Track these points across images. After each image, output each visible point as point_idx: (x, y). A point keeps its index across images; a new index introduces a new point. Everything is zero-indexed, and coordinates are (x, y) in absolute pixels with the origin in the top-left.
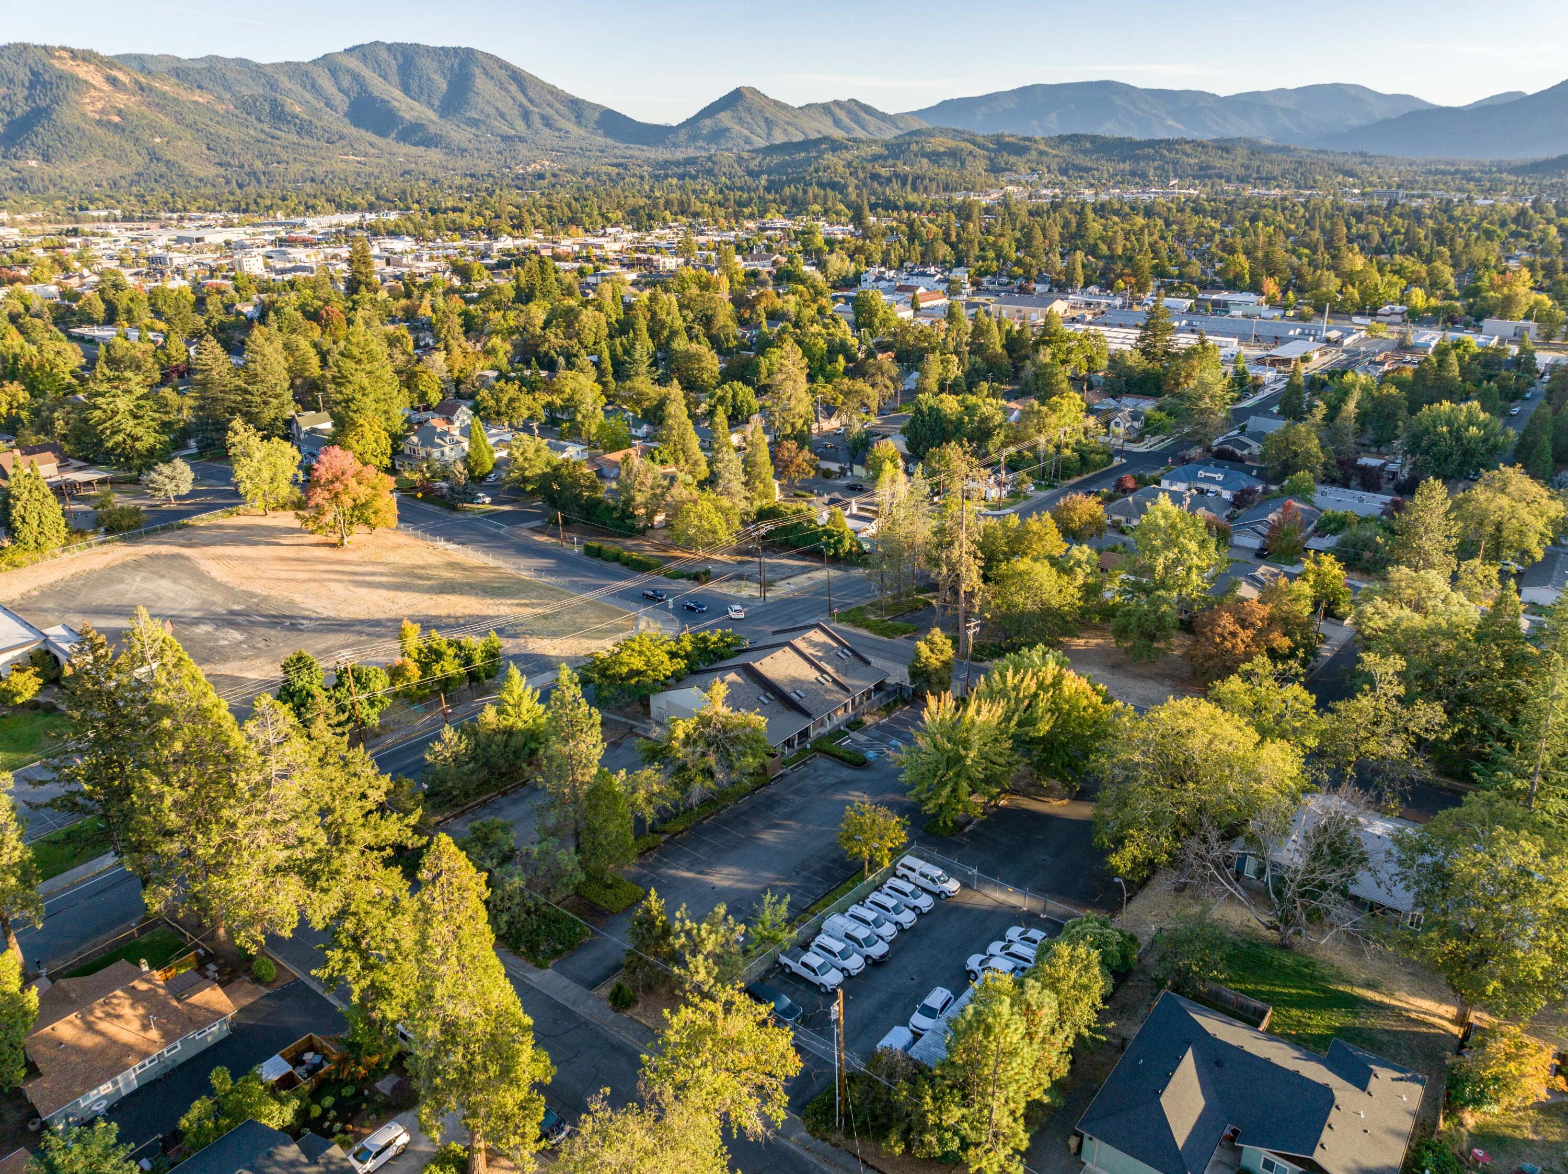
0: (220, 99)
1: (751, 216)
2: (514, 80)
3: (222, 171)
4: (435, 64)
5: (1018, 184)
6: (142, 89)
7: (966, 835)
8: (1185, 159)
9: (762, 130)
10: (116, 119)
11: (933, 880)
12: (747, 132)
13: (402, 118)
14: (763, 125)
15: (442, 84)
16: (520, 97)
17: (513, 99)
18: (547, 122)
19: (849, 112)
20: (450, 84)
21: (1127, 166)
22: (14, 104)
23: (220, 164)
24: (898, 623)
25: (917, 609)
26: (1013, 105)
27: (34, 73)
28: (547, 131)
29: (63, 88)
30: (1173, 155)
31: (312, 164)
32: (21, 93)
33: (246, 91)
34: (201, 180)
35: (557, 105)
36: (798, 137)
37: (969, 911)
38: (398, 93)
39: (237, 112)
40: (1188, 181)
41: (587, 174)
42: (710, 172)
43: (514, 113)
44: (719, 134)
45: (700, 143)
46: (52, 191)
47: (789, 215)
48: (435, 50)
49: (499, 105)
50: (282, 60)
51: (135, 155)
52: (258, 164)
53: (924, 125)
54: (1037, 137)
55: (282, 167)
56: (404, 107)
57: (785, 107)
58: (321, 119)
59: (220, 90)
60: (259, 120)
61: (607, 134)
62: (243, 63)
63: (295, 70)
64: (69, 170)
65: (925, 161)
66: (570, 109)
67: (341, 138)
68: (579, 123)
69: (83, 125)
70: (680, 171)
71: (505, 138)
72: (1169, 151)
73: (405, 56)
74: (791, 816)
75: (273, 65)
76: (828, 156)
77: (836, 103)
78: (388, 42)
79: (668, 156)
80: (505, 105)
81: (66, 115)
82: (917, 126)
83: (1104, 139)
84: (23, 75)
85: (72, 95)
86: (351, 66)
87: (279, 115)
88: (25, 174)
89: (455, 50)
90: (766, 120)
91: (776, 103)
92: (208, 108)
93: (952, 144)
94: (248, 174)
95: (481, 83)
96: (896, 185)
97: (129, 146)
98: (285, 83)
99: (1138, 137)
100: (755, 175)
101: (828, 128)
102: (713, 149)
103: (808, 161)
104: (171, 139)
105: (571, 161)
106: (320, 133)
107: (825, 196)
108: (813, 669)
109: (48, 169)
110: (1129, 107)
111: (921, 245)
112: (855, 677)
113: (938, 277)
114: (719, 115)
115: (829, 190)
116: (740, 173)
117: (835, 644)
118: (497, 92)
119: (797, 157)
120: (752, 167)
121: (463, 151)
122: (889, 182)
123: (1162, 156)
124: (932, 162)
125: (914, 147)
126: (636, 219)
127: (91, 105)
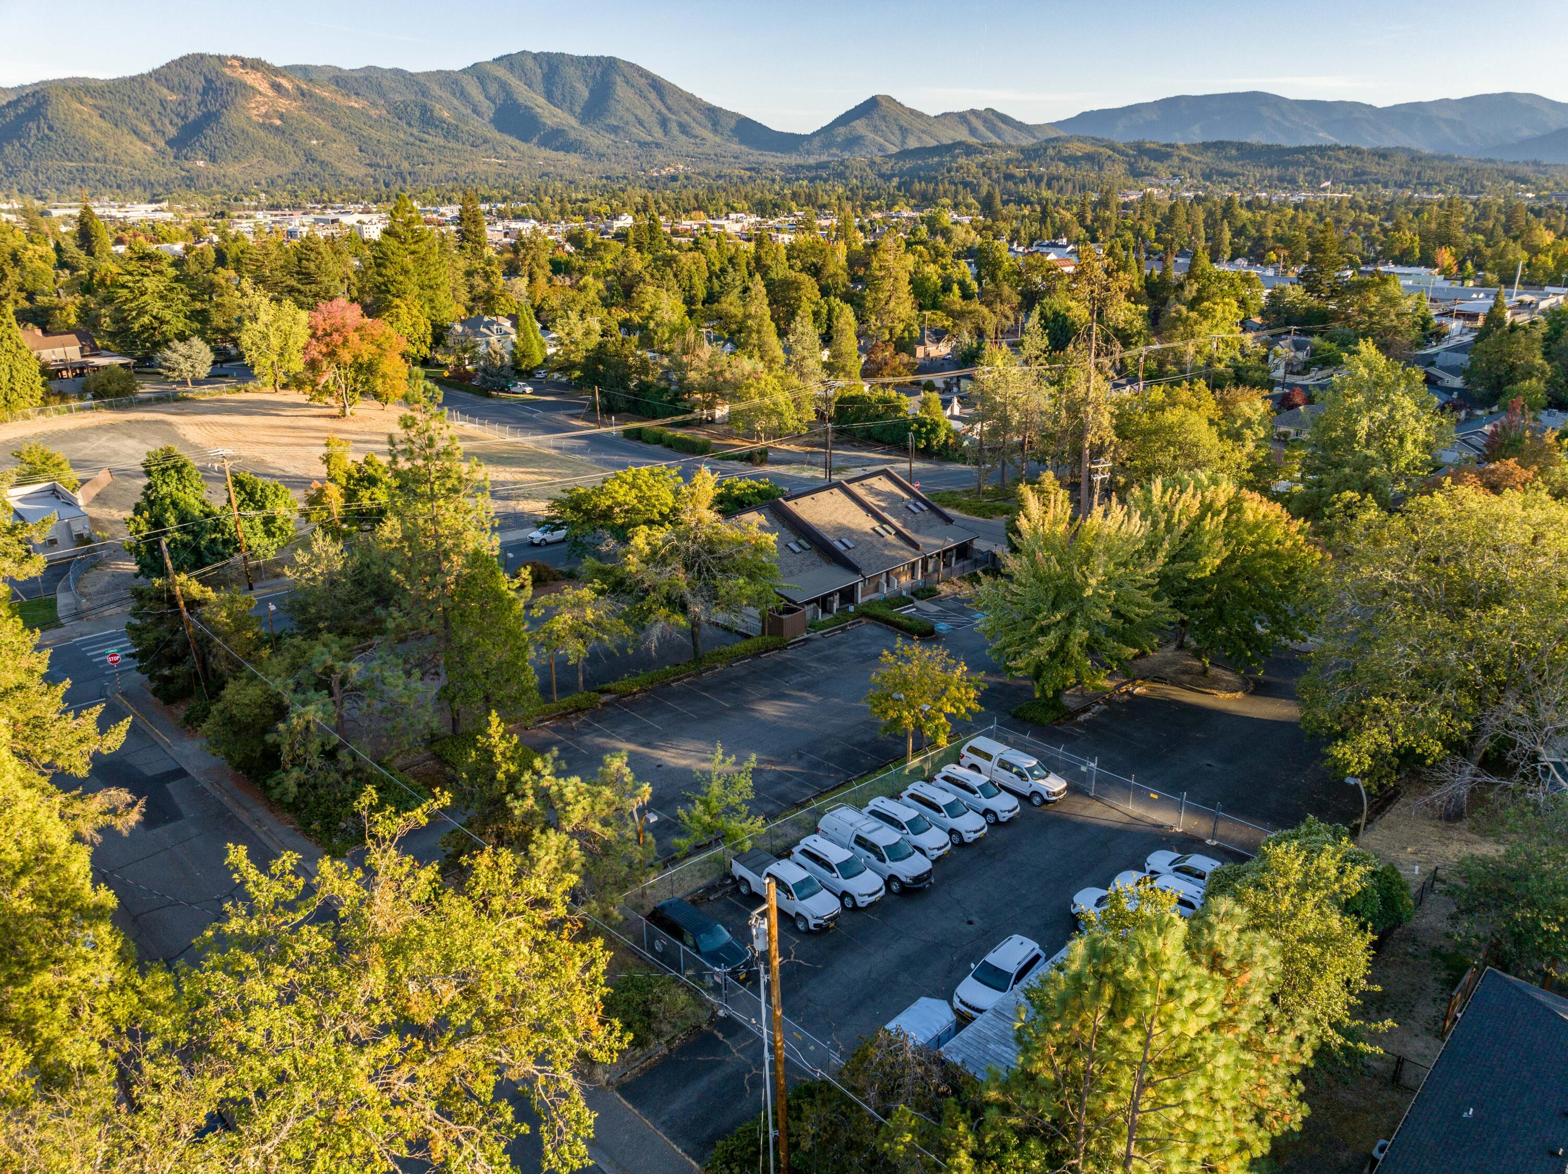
0: (374, 105)
1: (879, 209)
2: (654, 88)
3: (371, 171)
4: (579, 73)
5: (1160, 186)
6: (303, 94)
7: (1080, 725)
8: (1338, 165)
9: (897, 139)
10: (278, 122)
11: (1021, 775)
12: (881, 140)
13: (544, 124)
14: (897, 132)
15: (583, 92)
16: (659, 105)
17: (652, 107)
18: (684, 129)
19: (985, 121)
20: (592, 92)
21: (1275, 172)
22: (188, 108)
23: (370, 165)
24: (998, 504)
26: (1154, 118)
27: (208, 81)
28: (683, 138)
29: (232, 94)
30: (1325, 161)
31: (455, 166)
32: (195, 99)
33: (398, 98)
34: (351, 179)
35: (694, 113)
36: (933, 143)
37: (1081, 827)
38: (541, 101)
39: (389, 117)
40: (1340, 186)
41: (719, 177)
42: (841, 176)
43: (652, 121)
44: (853, 142)
45: (834, 151)
46: (215, 188)
47: (916, 208)
48: (579, 58)
49: (638, 112)
50: (434, 69)
51: (292, 156)
52: (405, 166)
53: (1062, 134)
54: (1181, 143)
55: (427, 168)
56: (546, 114)
57: (920, 115)
58: (467, 124)
59: (375, 97)
60: (409, 124)
61: (742, 142)
63: (446, 78)
64: (233, 170)
65: (1062, 164)
66: (707, 117)
67: (486, 141)
68: (715, 131)
69: (248, 128)
70: (813, 174)
71: (642, 144)
72: (1322, 157)
73: (550, 65)
74: (807, 686)
75: (427, 74)
76: (962, 160)
77: (973, 112)
78: (535, 51)
79: (800, 161)
80: (644, 112)
81: (233, 119)
82: (1054, 135)
83: (1251, 145)
84: (198, 83)
85: (240, 100)
86: (498, 74)
87: (428, 120)
88: (194, 175)
89: (599, 59)
90: (901, 128)
91: (912, 111)
92: (363, 113)
93: (1089, 148)
94: (395, 174)
95: (622, 90)
96: (1031, 185)
97: (288, 148)
98: (436, 90)
99: (1287, 143)
100: (888, 178)
101: (962, 135)
102: (846, 155)
103: (941, 164)
104: (327, 141)
105: (705, 166)
106: (465, 138)
107: (956, 192)
108: (870, 518)
109: (213, 168)
110: (1278, 118)
111: (1053, 226)
112: (930, 535)
113: (1070, 248)
114: (854, 124)
115: (960, 187)
116: (872, 176)
117: (906, 496)
118: (636, 99)
119: (930, 161)
120: (883, 170)
121: (601, 156)
122: (1023, 181)
123: (1313, 162)
124: (1068, 165)
125: (1051, 152)
126: (762, 208)
127: (256, 110)
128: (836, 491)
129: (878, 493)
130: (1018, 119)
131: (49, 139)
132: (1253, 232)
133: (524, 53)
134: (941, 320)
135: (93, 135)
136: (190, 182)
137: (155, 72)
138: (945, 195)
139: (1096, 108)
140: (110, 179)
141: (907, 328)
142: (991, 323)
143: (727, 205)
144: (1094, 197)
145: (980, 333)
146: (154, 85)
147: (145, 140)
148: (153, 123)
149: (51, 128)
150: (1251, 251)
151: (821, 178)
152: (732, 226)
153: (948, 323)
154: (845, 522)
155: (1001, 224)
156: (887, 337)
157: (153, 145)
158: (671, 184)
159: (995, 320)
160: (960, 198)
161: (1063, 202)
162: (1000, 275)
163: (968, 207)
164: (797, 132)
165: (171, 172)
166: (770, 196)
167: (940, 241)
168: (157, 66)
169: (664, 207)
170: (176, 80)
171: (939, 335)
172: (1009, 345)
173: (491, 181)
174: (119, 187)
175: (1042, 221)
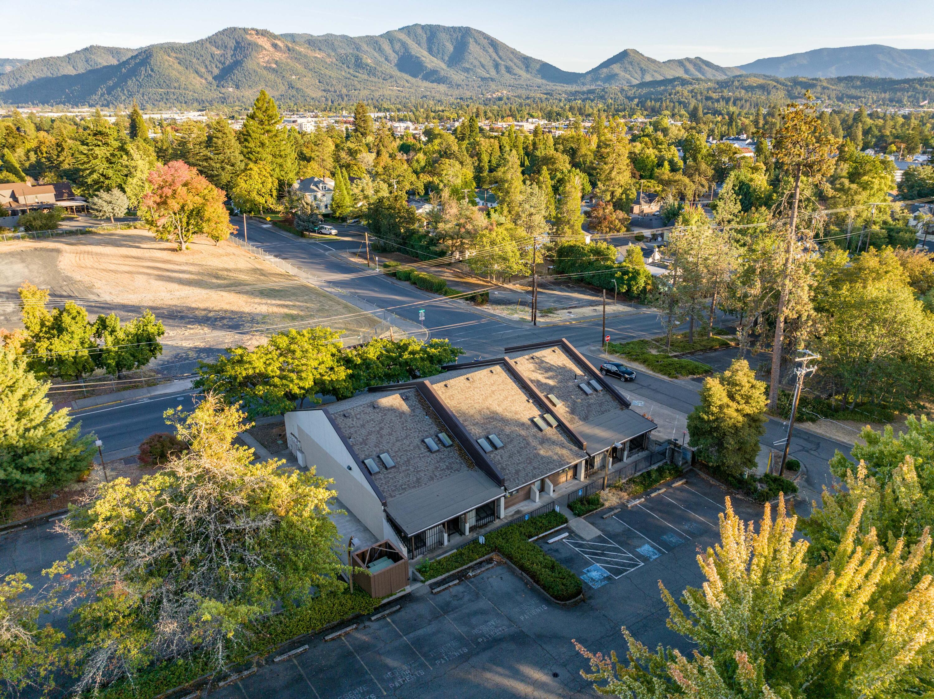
0: (329, 56)
1: (624, 117)
2: (492, 45)
3: (325, 94)
4: (448, 36)
6: (289, 50)
9: (638, 75)
10: (274, 66)
12: (629, 77)
13: (426, 67)
14: (639, 72)
15: (450, 48)
16: (494, 55)
17: (490, 57)
18: (509, 70)
19: (695, 65)
20: (455, 48)
21: (887, 96)
22: (226, 58)
23: (324, 91)
24: (685, 361)
25: (711, 349)
26: (805, 62)
27: (238, 43)
28: (508, 75)
29: (250, 50)
30: (923, 88)
31: (373, 91)
32: (230, 53)
33: (343, 52)
34: (312, 98)
35: (515, 60)
36: (660, 78)
38: (425, 53)
39: (337, 63)
41: (528, 98)
42: (602, 98)
43: (489, 64)
44: (611, 77)
45: (599, 83)
46: (237, 103)
47: (647, 116)
48: (448, 28)
49: (482, 60)
50: (364, 35)
51: (281, 85)
52: (344, 91)
53: (744, 72)
54: (822, 78)
55: (356, 92)
56: (428, 61)
57: (654, 61)
58: (381, 67)
59: (330, 51)
60: (348, 67)
61: (543, 78)
62: (344, 37)
63: (372, 41)
65: (743, 91)
66: (523, 62)
67: (391, 77)
68: (527, 71)
69: (257, 69)
70: (585, 96)
71: (483, 79)
72: (921, 85)
73: (431, 32)
75: (360, 38)
76: (679, 88)
77: (688, 59)
78: (423, 24)
79: (578, 89)
80: (485, 60)
81: (250, 64)
82: (739, 74)
83: (870, 79)
84: (232, 44)
85: (254, 53)
86: (401, 38)
87: (359, 64)
88: (226, 96)
89: (460, 28)
90: (641, 69)
91: (649, 59)
92: (323, 61)
93: (761, 81)
94: (338, 96)
95: (473, 47)
96: (722, 103)
97: (279, 80)
98: (365, 47)
100: (631, 99)
101: (680, 73)
102: (607, 85)
103: (665, 90)
104: (301, 76)
105: (520, 92)
106: (380, 74)
107: (674, 107)
108: (531, 405)
109: (237, 92)
110: (889, 61)
111: (737, 126)
112: (598, 425)
113: (749, 141)
114: (612, 66)
115: (677, 104)
116: (621, 98)
117: (579, 372)
118: (481, 52)
119: (659, 89)
120: (629, 94)
121: (458, 86)
122: (718, 101)
123: (915, 89)
124: (747, 92)
125: (736, 83)
126: (549, 116)
127: (262, 59)
128: (498, 369)
129: (547, 368)
130: (716, 64)
131: (151, 76)
132: (876, 132)
133: (416, 25)
134: (654, 186)
135: (174, 74)
136: (224, 100)
137: (209, 38)
138: (667, 109)
139: (766, 57)
140: (181, 99)
141: (625, 192)
142: (690, 189)
143: (529, 114)
144: (764, 111)
145: (682, 197)
146: (208, 45)
147: (202, 77)
148: (206, 67)
149: (152, 70)
150: (876, 145)
151: (590, 99)
152: (528, 126)
153: (659, 188)
154: (499, 410)
155: (702, 126)
156: (609, 198)
157: (206, 79)
158: (497, 103)
159: (694, 187)
160: (676, 111)
161: (743, 114)
162: (699, 156)
163: (681, 116)
164: (577, 72)
165: (215, 95)
166: (555, 109)
167: (660, 135)
168: (210, 35)
169: (490, 114)
170: (220, 43)
171: (651, 197)
172: (704, 206)
173: (393, 100)
174: (186, 103)
175: (730, 124)
